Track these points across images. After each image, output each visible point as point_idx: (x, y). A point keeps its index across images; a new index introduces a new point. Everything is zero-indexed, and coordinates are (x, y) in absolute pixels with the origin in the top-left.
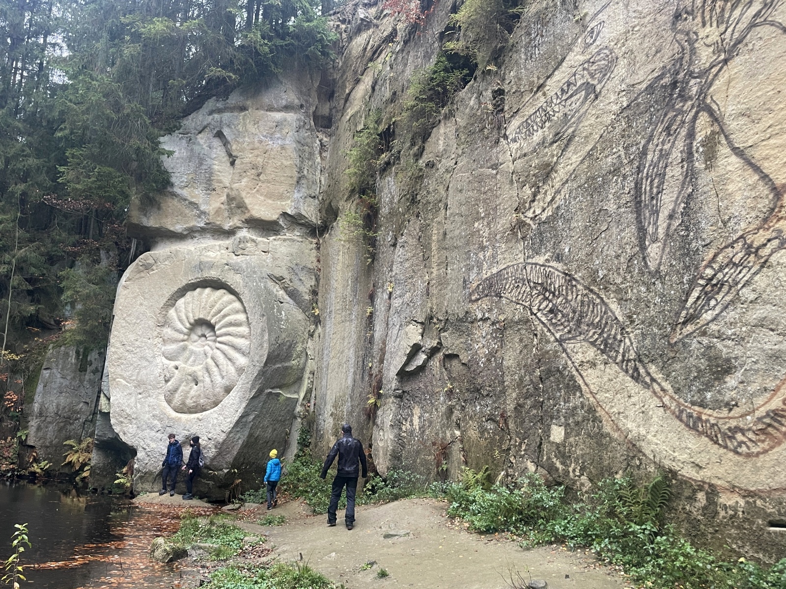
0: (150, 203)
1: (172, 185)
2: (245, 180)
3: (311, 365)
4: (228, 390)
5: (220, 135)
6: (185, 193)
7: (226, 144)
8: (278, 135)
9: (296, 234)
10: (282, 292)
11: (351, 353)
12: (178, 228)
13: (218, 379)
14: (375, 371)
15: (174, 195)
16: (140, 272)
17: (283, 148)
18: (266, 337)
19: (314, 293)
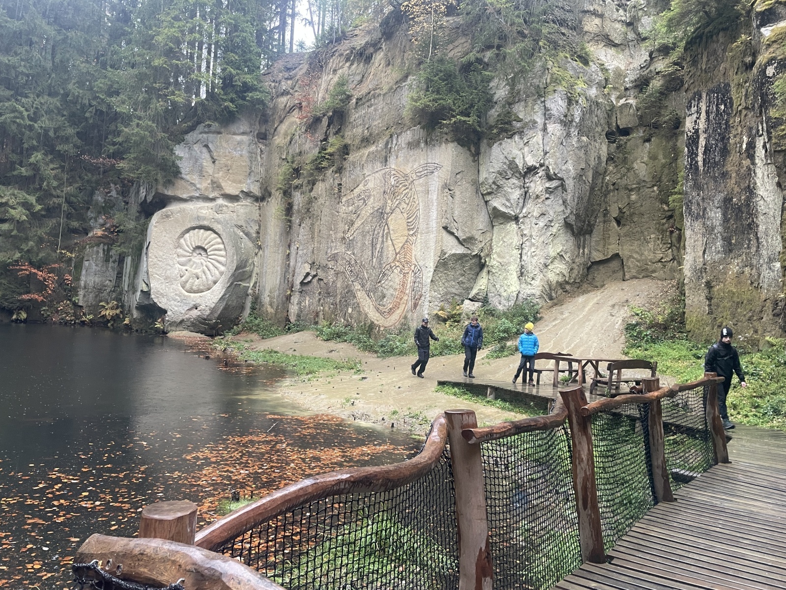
0: (169, 183)
1: (181, 173)
2: (221, 173)
3: (256, 270)
4: (215, 283)
5: (206, 146)
6: (188, 177)
7: (210, 151)
8: (239, 149)
9: (248, 202)
10: (241, 233)
11: (279, 268)
12: (184, 196)
13: (210, 277)
14: (290, 280)
15: (182, 178)
16: (163, 218)
17: (241, 156)
18: (235, 258)
19: (258, 233)
